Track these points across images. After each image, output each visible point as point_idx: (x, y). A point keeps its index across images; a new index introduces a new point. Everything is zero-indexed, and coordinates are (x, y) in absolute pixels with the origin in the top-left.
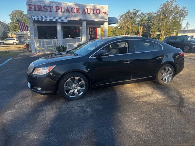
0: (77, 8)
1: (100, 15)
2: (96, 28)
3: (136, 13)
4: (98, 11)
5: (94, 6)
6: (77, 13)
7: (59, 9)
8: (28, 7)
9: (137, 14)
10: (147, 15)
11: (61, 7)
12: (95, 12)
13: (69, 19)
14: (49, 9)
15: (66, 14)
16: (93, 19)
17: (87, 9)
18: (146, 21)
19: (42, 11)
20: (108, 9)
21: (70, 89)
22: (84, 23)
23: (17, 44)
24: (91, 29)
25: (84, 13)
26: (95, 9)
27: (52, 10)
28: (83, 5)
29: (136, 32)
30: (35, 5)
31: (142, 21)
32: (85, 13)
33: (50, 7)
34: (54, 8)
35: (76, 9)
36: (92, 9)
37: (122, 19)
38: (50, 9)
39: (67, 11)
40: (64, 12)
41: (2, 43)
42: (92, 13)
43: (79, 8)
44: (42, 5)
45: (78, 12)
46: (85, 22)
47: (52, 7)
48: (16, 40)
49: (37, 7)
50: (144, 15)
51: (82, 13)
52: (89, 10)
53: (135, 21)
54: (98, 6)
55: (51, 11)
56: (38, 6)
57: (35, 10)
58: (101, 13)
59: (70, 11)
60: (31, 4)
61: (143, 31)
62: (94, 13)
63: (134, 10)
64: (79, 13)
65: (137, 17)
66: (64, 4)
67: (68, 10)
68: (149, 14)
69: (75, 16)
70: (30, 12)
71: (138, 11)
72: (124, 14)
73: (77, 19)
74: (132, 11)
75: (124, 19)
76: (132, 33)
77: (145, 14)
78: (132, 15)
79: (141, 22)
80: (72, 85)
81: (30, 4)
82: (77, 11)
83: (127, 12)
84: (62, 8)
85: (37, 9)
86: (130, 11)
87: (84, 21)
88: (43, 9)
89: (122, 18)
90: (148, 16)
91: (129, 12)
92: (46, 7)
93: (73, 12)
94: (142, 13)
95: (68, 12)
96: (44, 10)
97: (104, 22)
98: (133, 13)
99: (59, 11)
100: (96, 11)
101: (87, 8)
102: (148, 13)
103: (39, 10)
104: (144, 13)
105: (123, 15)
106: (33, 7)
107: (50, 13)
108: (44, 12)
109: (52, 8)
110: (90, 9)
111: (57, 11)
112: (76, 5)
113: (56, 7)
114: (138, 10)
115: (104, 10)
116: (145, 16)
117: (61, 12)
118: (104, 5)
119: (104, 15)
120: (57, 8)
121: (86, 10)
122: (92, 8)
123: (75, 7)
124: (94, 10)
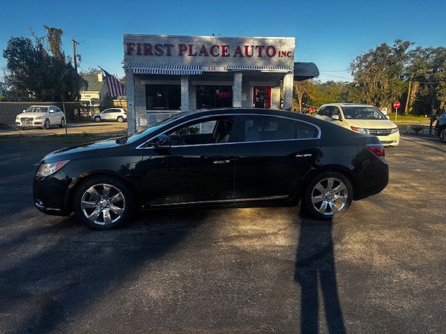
0: (223, 47)
1: (275, 59)
2: (269, 88)
3: (402, 50)
4: (271, 51)
5: (262, 41)
6: (223, 55)
7: (186, 50)
8: (126, 48)
9: (406, 52)
10: (433, 53)
11: (191, 46)
12: (264, 52)
13: (206, 69)
14: (165, 50)
15: (200, 59)
16: (257, 69)
17: (247, 47)
18: (429, 67)
19: (152, 54)
20: (294, 46)
21: (95, 208)
22: (239, 79)
23: (125, 121)
24: (257, 91)
25: (238, 55)
26: (264, 47)
27: (172, 53)
28: (237, 39)
29: (401, 95)
30: (139, 45)
31: (416, 67)
32: (242, 56)
33: (169, 46)
34: (177, 49)
35: (221, 48)
36: (257, 47)
37: (364, 64)
38: (169, 51)
39: (201, 52)
40: (195, 55)
41: (98, 119)
42: (256, 54)
43: (228, 46)
44: (153, 43)
45: (226, 54)
46: (241, 75)
47: (173, 46)
48: (122, 113)
49: (142, 47)
50: (424, 52)
51: (235, 56)
52: (250, 49)
53: (399, 68)
54: (271, 40)
55: (169, 54)
56: (146, 45)
57: (139, 54)
58: (277, 55)
59: (209, 53)
60: (133, 42)
61: (419, 93)
62: (260, 55)
63: (399, 41)
64: (228, 55)
65: (405, 58)
66: (196, 40)
67: (205, 49)
68: (438, 51)
69: (219, 63)
70: (130, 57)
71: (407, 45)
72: (371, 53)
73: (222, 69)
74: (391, 45)
75: (370, 63)
76: (389, 97)
77: (427, 50)
78: (392, 54)
79: (415, 71)
80: (99, 200)
81: (130, 42)
82: (224, 51)
83: (378, 49)
84: (193, 48)
85: (142, 52)
86: (388, 45)
87: (239, 72)
88: (153, 51)
89: (365, 62)
90: (435, 55)
91: (383, 48)
92: (160, 48)
93: (215, 54)
94: (418, 49)
95: (203, 54)
96: (156, 53)
97: (285, 74)
98: (395, 49)
99: (186, 54)
100: (266, 51)
101: (246, 45)
102: (435, 47)
103: (146, 54)
104: (424, 48)
105: (367, 56)
106: (135, 48)
107: (167, 58)
108: (156, 58)
109: (172, 48)
110: (253, 47)
111: (181, 54)
112: (222, 40)
113: (180, 46)
114: (408, 42)
115: (285, 49)
116: (427, 57)
117: (190, 55)
118: (284, 38)
119: (284, 59)
120: (182, 48)
121: (243, 50)
122: (256, 44)
123: (220, 44)
124: (260, 48)
